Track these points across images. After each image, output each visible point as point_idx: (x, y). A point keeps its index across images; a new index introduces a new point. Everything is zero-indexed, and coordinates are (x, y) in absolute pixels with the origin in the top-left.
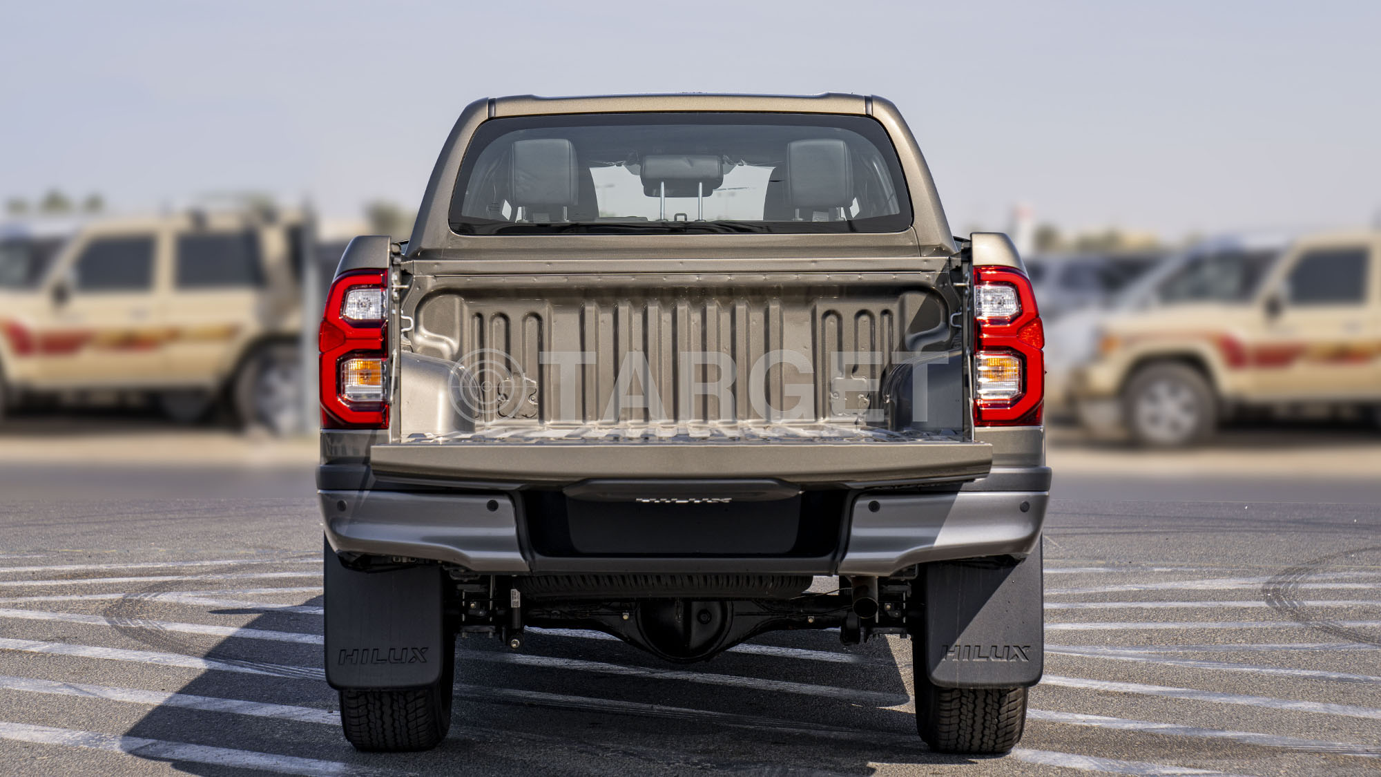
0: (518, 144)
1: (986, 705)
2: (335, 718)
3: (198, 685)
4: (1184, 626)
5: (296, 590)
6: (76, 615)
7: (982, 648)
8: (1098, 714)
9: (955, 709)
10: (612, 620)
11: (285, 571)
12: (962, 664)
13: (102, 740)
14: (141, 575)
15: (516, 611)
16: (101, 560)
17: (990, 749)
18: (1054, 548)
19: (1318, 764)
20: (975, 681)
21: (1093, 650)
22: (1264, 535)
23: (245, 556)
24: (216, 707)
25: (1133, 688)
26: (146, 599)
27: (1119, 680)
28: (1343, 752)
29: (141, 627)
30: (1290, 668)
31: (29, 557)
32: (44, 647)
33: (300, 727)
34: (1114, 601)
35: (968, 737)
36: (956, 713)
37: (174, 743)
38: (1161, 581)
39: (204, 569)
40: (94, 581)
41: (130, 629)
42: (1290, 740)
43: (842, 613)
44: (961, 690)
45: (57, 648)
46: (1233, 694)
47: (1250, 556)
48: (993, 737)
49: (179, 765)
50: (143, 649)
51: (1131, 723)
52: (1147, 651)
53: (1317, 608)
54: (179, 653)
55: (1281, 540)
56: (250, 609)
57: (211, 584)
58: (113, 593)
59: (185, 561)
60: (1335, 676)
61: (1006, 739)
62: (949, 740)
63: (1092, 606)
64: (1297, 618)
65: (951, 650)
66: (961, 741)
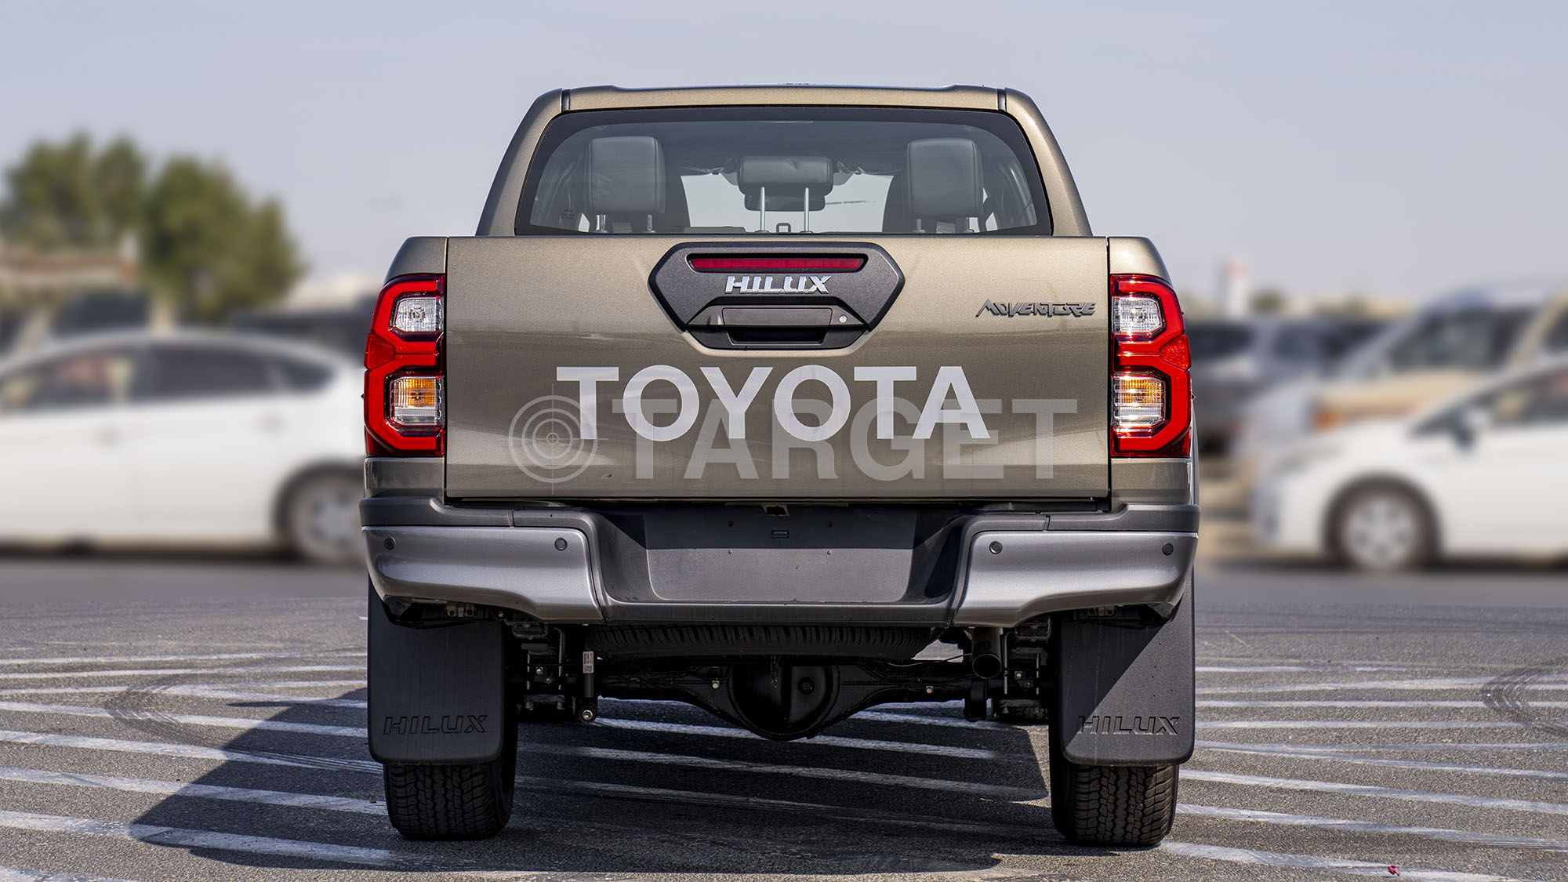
0: (596, 141)
1: (1130, 787)
2: (380, 808)
3: (218, 776)
4: (1381, 725)
5: (331, 684)
6: (72, 707)
7: (1123, 719)
8: (1266, 811)
9: (1095, 791)
10: (699, 689)
11: (318, 664)
12: (1101, 737)
13: (110, 828)
14: (147, 668)
15: (589, 677)
16: (98, 653)
17: (1136, 840)
18: (1241, 646)
19: (1513, 858)
20: (1115, 758)
21: (1270, 748)
22: (1495, 636)
23: (270, 650)
24: (239, 797)
25: (1311, 785)
26: (154, 692)
27: (1296, 778)
28: (1544, 848)
29: (150, 719)
30: (1499, 767)
31: (12, 649)
32: (37, 738)
33: (337, 817)
34: (1304, 700)
35: (1110, 825)
36: (1094, 796)
37: (193, 831)
38: (1363, 680)
39: (221, 662)
40: (91, 674)
41: (137, 721)
42: (1485, 836)
43: (965, 683)
44: (1100, 768)
45: (52, 739)
46: (1428, 791)
47: (1474, 656)
48: (1138, 825)
49: (198, 851)
50: (153, 741)
51: (1304, 819)
52: (1335, 750)
53: (1544, 709)
54: (195, 745)
55: (1515, 640)
56: (277, 702)
57: (230, 677)
58: (115, 685)
59: (199, 654)
60: (1550, 775)
61: (1154, 828)
62: (1087, 828)
63: (1277, 704)
64: (1517, 719)
65: (1088, 721)
66: (1101, 829)
